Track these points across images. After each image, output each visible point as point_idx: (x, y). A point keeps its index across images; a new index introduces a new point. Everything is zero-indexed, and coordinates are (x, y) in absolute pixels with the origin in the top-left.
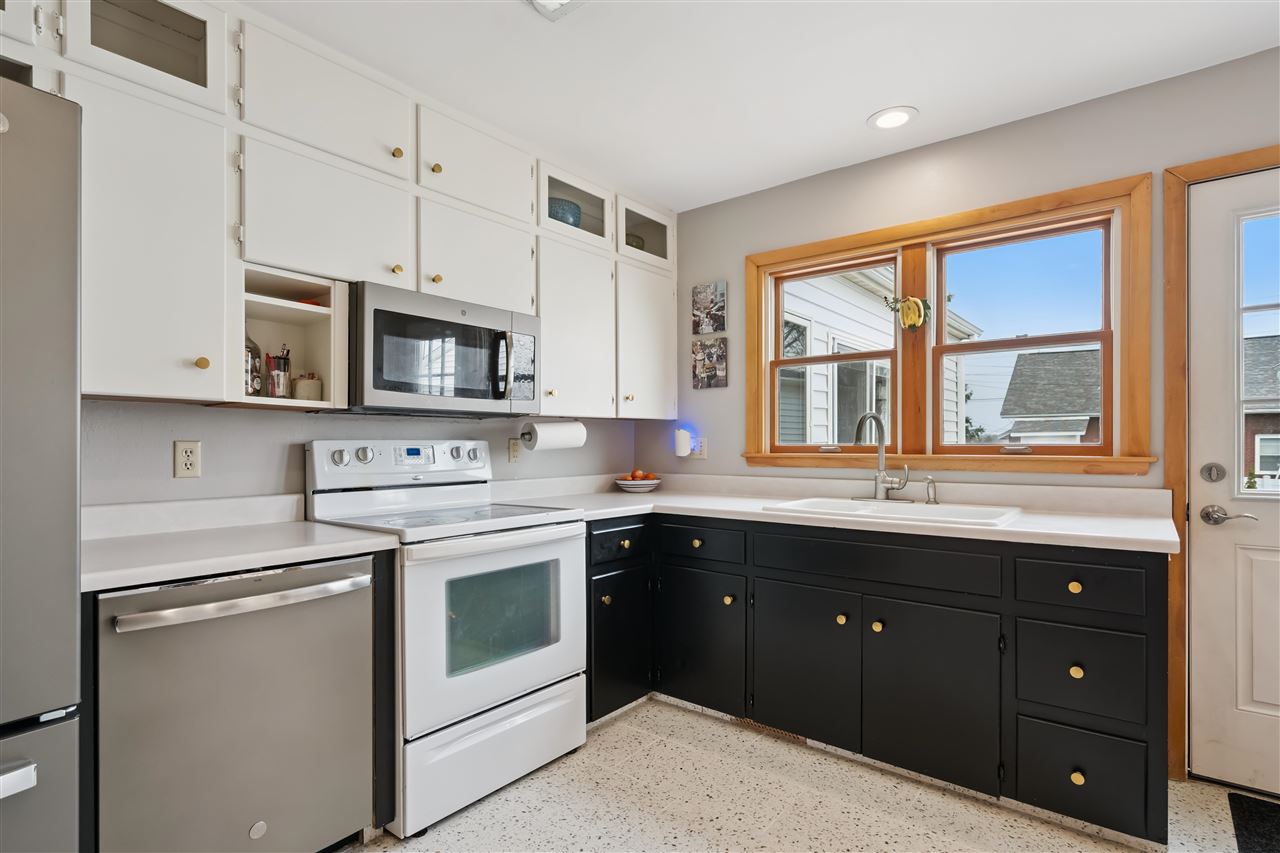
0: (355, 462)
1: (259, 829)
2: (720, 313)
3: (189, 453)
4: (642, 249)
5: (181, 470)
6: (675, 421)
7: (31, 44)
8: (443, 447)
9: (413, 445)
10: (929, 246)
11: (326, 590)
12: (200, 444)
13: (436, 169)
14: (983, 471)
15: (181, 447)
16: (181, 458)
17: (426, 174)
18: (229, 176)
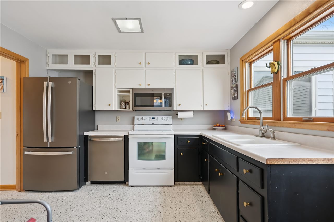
0: (141, 120)
1: (106, 173)
2: (235, 77)
3: (118, 118)
4: (219, 64)
5: (117, 121)
6: (230, 110)
7: (92, 67)
8: (160, 117)
9: (153, 117)
10: (281, 39)
11: (116, 140)
12: (120, 117)
13: (149, 63)
14: (293, 128)
15: (117, 117)
16: (117, 119)
17: (147, 65)
18: (114, 76)
